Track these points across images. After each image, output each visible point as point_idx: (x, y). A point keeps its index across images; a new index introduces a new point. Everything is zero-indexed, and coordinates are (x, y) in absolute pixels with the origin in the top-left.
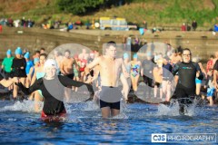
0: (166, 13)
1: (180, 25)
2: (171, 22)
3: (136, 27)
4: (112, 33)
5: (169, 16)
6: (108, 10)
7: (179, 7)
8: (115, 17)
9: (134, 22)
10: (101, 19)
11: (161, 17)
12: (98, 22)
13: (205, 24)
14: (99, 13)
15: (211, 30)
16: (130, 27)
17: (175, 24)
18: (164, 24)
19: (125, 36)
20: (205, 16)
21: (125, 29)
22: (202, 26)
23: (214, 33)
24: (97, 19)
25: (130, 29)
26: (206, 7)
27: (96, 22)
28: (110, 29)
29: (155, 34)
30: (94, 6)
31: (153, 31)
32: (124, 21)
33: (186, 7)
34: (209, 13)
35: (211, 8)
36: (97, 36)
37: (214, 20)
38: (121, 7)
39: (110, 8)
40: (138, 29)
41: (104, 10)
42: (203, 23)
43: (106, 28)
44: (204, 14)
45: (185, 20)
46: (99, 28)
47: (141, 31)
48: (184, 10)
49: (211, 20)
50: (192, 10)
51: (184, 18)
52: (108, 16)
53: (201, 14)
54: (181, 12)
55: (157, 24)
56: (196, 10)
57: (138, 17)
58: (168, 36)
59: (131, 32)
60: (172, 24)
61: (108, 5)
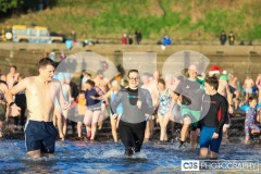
0: (101, 20)
1: (120, 36)
2: (108, 32)
3: (61, 39)
4: (30, 47)
5: (105, 24)
6: (23, 16)
7: (118, 12)
8: (34, 25)
9: (59, 32)
10: (14, 28)
11: (94, 26)
12: (11, 31)
13: (152, 35)
14: (12, 20)
15: (159, 43)
16: (53, 38)
17: (113, 35)
18: (99, 36)
19: (47, 50)
20: (152, 25)
21: (46, 41)
22: (148, 38)
23: (163, 47)
24: (8, 27)
25: (54, 41)
26: (153, 13)
27: (6, 31)
28: (27, 41)
29: (87, 48)
30: (4, 10)
31: (84, 44)
32: (45, 30)
33: (126, 13)
34: (157, 21)
35: (159, 14)
36: (8, 51)
37: (163, 31)
38: (41, 12)
39: (26, 13)
40: (64, 41)
41: (19, 16)
42: (148, 34)
43: (21, 40)
44: (149, 22)
45: (126, 30)
46: (11, 40)
47: (69, 44)
48: (125, 17)
49: (159, 30)
50: (134, 17)
51: (124, 27)
52: (23, 24)
53: (146, 22)
54: (120, 20)
55: (90, 35)
56: (140, 17)
57: (65, 26)
58: (103, 51)
59: (55, 46)
60: (109, 36)
61: (23, 9)
